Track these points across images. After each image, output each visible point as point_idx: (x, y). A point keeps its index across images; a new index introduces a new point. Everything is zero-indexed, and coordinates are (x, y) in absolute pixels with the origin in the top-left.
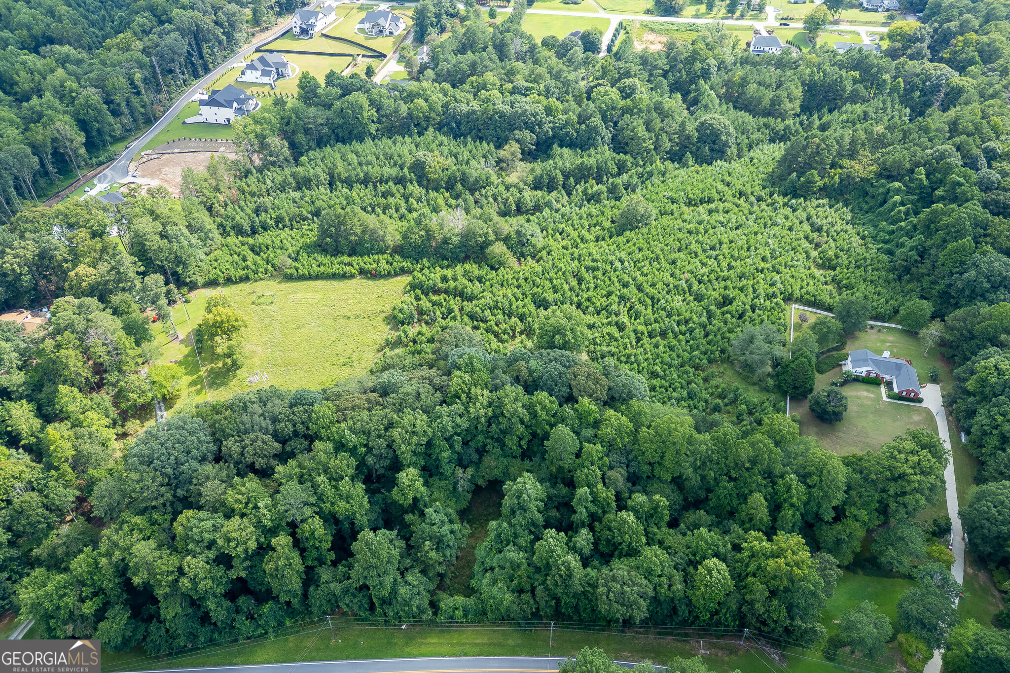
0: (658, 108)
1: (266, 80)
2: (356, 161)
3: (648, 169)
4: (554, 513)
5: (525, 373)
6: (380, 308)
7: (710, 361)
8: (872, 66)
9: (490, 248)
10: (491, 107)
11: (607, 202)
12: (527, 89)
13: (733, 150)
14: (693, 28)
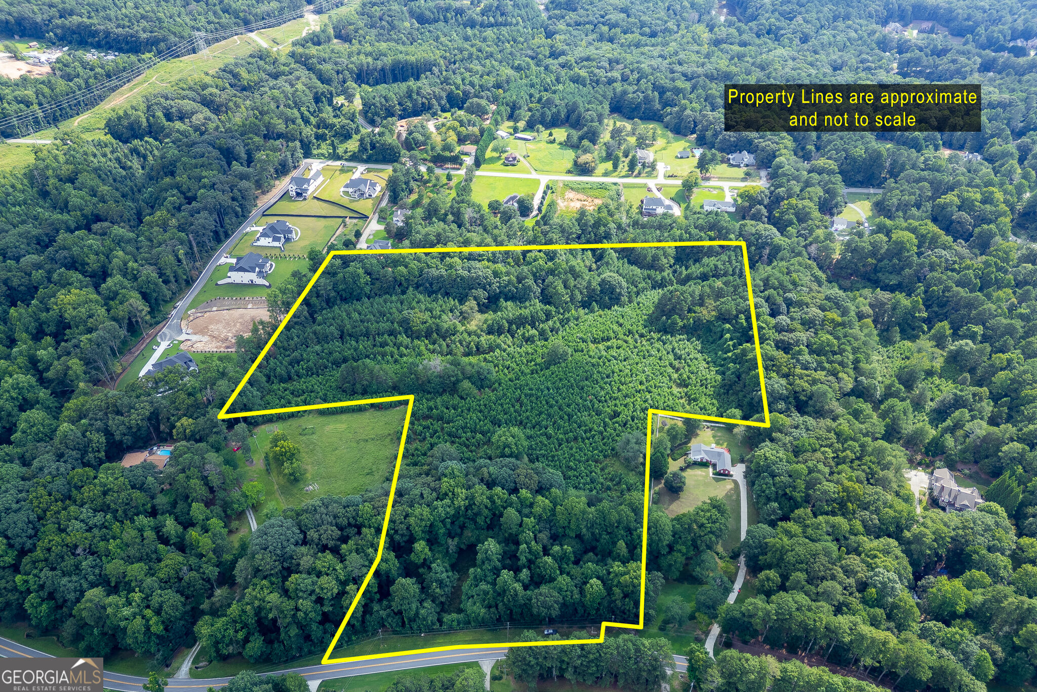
0: (572, 270)
1: (276, 244)
2: (358, 319)
3: (566, 316)
4: (508, 562)
5: (486, 475)
6: (387, 432)
7: (605, 457)
8: (722, 228)
9: (460, 384)
10: (455, 272)
11: (539, 343)
12: (479, 255)
13: (625, 299)
14: (602, 187)
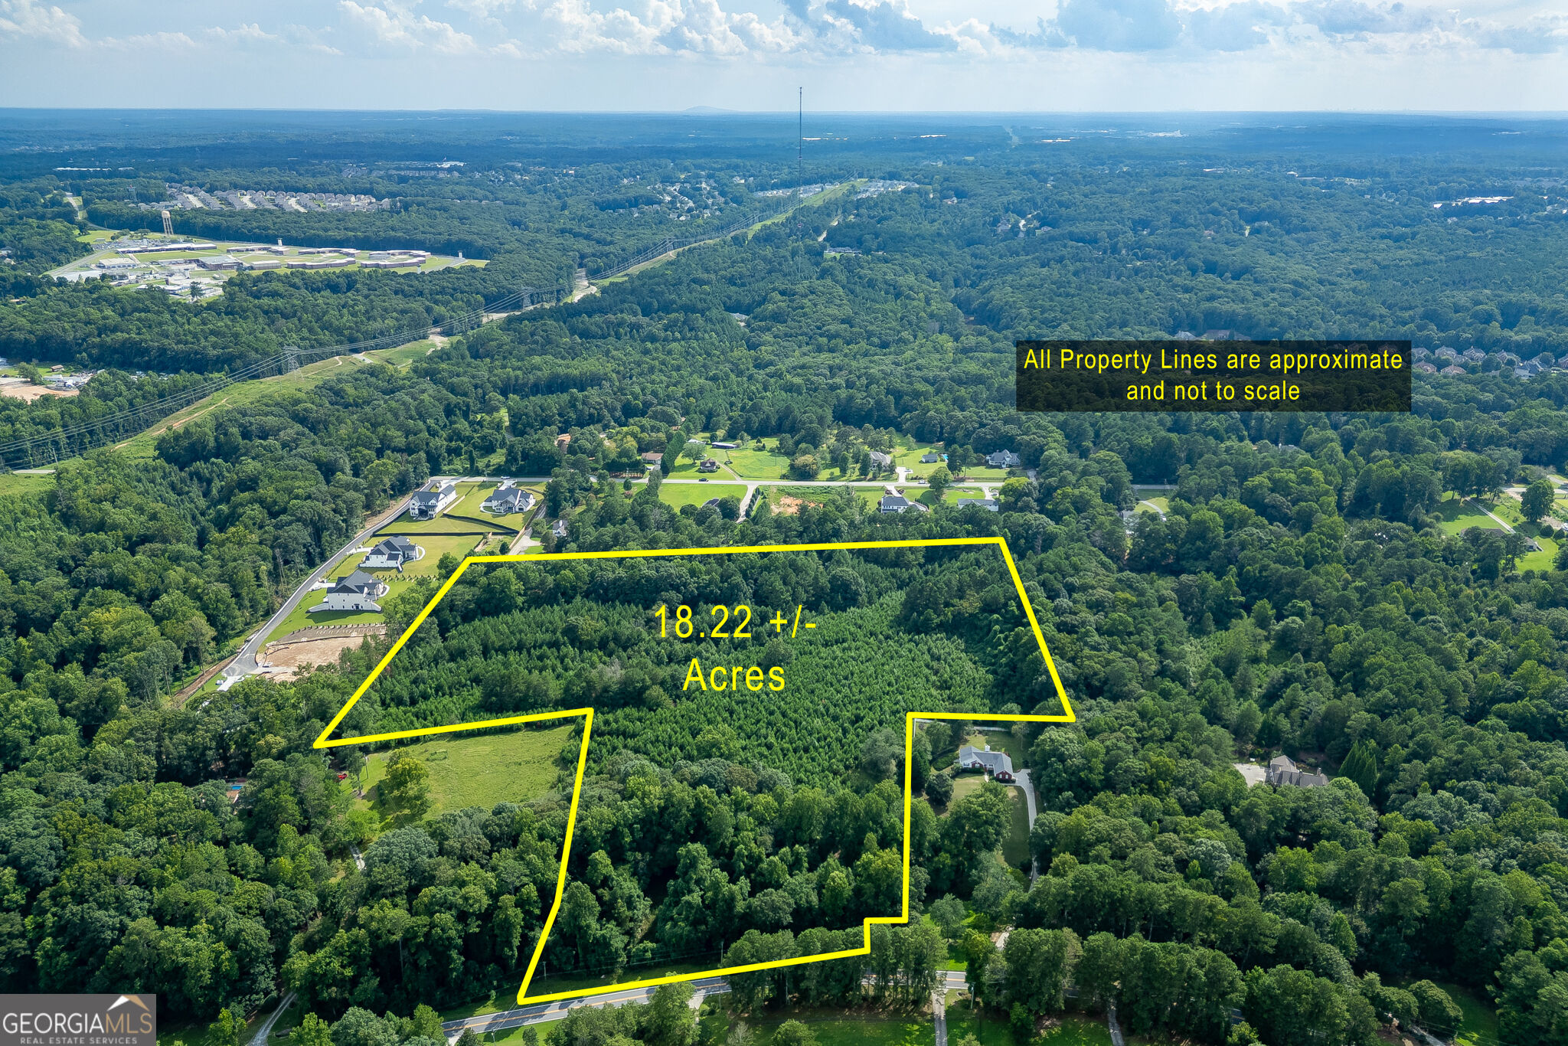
0: (792, 564)
1: (392, 564)
2: (507, 630)
5: (688, 776)
6: (548, 754)
7: (847, 768)
8: (982, 520)
9: (648, 692)
10: (638, 574)
13: (864, 598)
14: (827, 491)
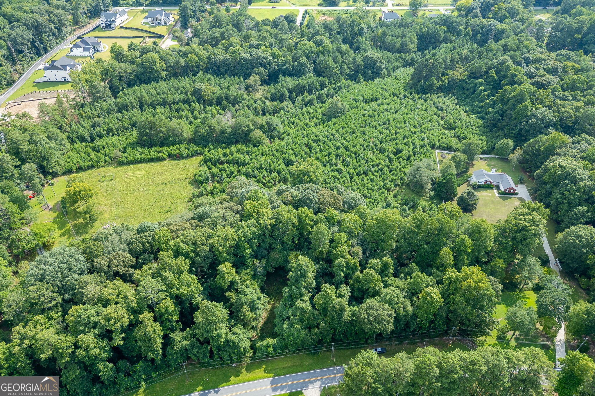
0: (339, 49)
1: (87, 53)
2: (155, 93)
3: (338, 85)
5: (290, 199)
6: (185, 176)
9: (252, 134)
10: (238, 56)
11: (317, 105)
12: (258, 45)
13: (384, 72)
14: (347, 11)
